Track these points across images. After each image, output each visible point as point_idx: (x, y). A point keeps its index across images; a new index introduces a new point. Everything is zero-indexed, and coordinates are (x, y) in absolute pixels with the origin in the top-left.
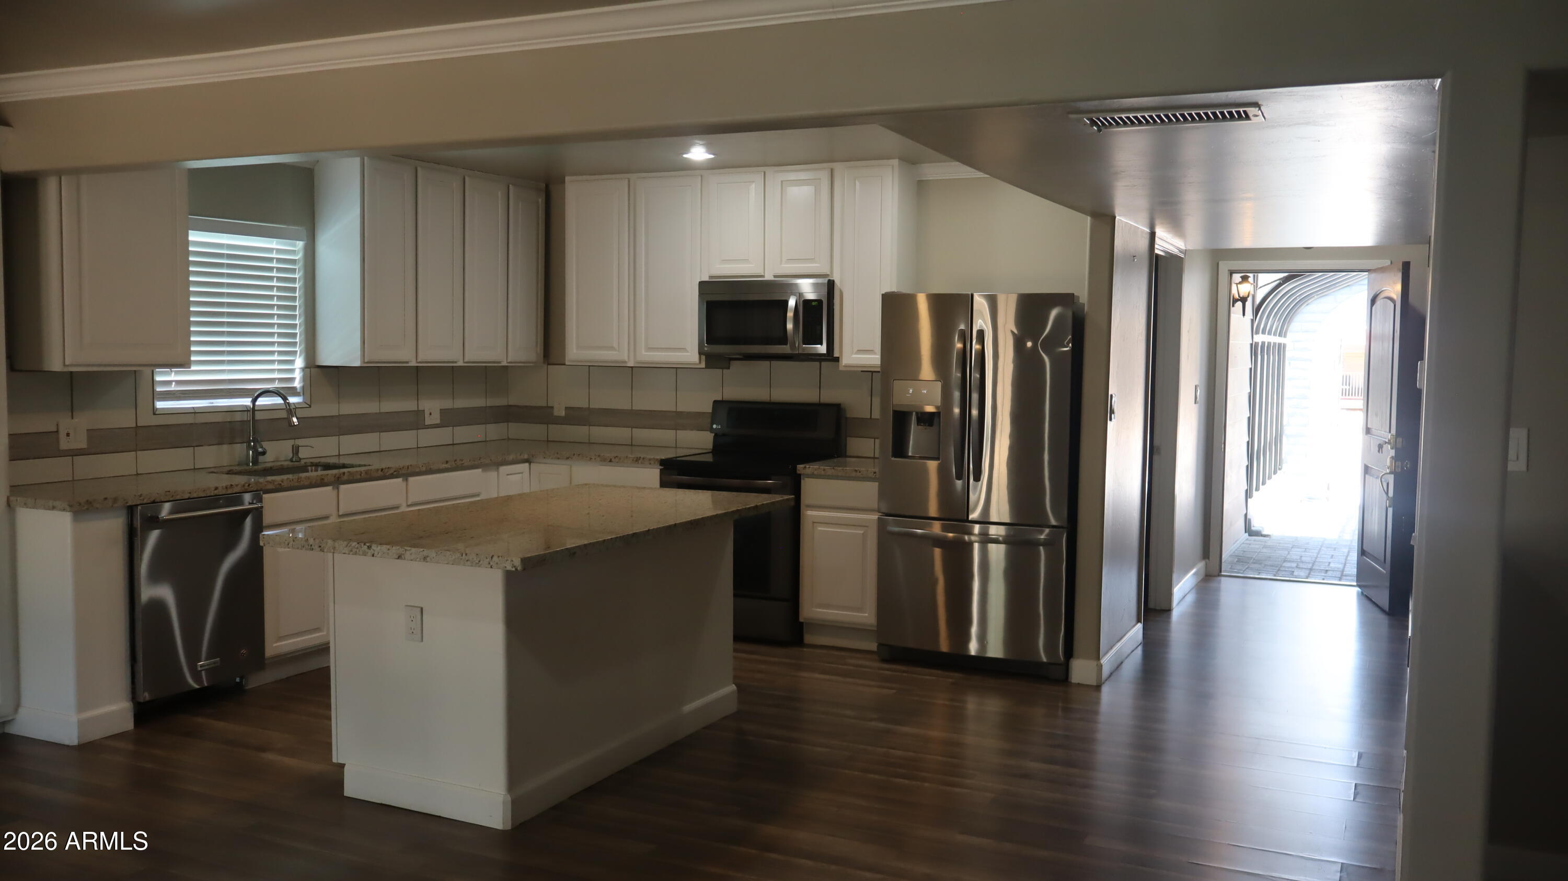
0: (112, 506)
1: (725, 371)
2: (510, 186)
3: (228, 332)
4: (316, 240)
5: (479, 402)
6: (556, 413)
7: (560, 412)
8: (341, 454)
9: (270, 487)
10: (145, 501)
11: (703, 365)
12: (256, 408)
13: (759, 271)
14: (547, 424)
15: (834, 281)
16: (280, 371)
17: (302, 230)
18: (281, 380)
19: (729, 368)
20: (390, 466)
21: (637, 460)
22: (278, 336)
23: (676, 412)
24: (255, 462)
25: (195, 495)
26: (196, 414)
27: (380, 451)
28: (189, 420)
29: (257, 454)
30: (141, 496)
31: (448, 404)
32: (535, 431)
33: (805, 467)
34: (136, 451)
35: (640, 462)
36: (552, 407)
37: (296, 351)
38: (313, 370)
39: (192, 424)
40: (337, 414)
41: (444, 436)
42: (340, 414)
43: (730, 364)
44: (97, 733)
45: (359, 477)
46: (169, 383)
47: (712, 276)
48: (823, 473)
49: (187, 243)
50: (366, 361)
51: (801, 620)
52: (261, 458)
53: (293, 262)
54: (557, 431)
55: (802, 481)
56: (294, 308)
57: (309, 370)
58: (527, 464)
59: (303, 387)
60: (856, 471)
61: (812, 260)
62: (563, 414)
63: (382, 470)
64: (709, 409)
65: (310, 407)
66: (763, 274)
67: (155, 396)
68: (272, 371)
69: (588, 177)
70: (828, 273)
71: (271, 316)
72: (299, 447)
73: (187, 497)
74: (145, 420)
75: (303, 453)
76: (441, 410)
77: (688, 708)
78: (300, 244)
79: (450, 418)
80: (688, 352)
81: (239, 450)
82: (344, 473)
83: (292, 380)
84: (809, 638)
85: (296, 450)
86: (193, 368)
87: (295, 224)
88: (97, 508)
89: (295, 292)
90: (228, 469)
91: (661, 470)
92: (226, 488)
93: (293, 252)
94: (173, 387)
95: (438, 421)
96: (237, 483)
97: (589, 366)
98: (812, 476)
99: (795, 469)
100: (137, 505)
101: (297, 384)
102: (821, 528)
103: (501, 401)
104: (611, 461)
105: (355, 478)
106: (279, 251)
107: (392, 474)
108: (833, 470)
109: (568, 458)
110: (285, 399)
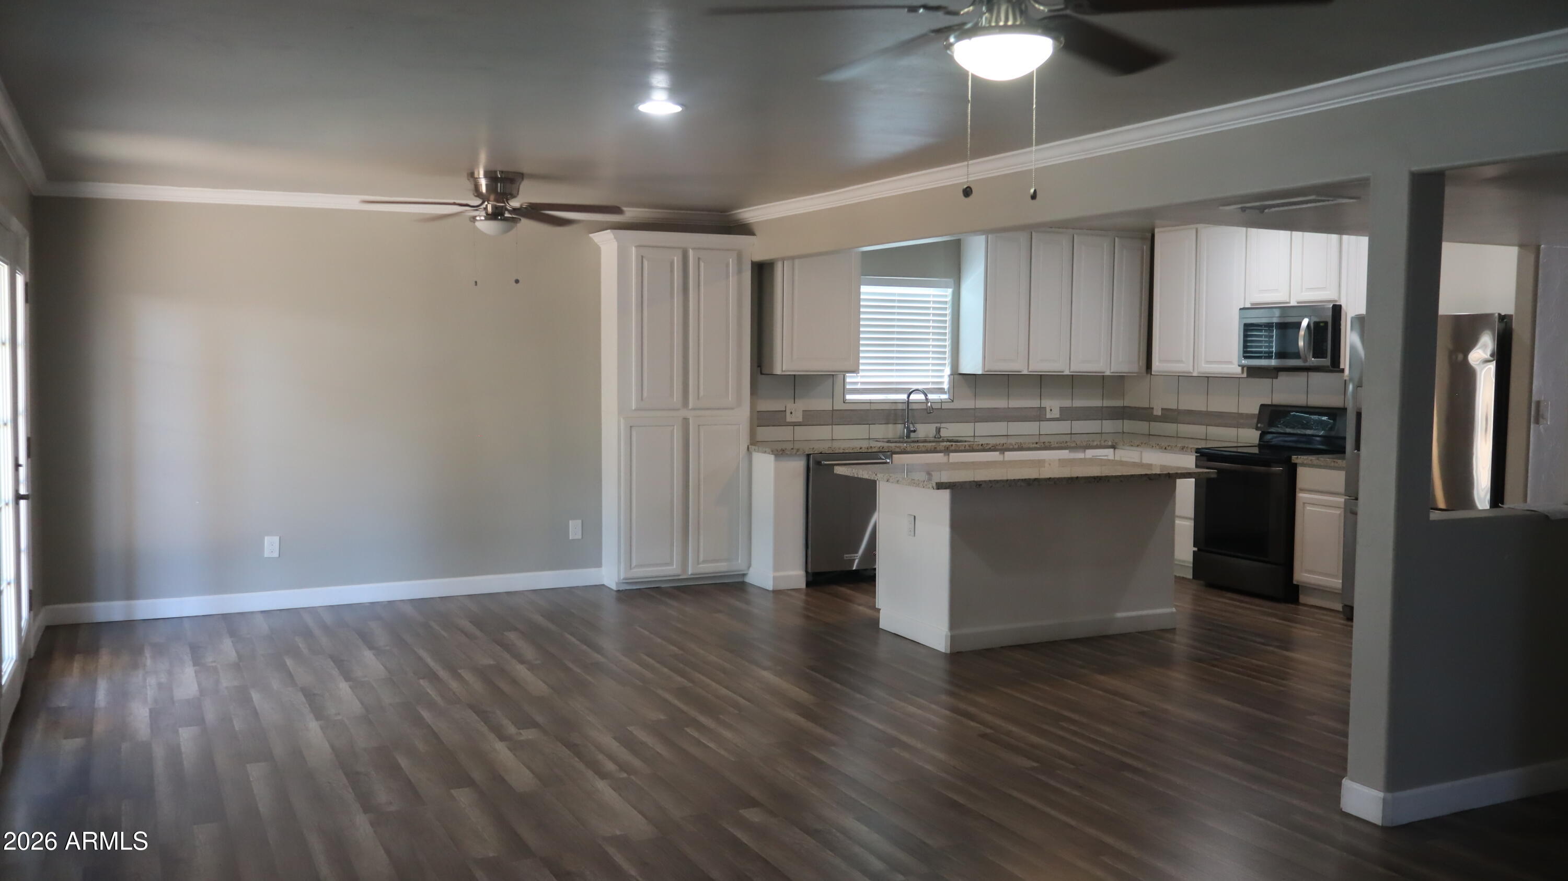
0: (796, 453)
1: (1274, 380)
2: (1116, 238)
3: (896, 351)
4: (961, 286)
5: (1096, 403)
6: (1155, 413)
7: (1158, 412)
8: (976, 435)
9: (898, 450)
10: (816, 452)
11: (1245, 375)
12: (910, 401)
13: (1285, 299)
14: (1150, 421)
15: (1340, 306)
16: (933, 376)
17: (950, 281)
18: (933, 383)
19: (1277, 378)
20: (988, 442)
21: (1183, 448)
22: (932, 353)
23: (1238, 413)
24: (908, 436)
25: (847, 451)
26: (872, 404)
27: (1007, 436)
28: (867, 407)
29: (909, 432)
30: (813, 449)
31: (1067, 403)
32: (1141, 426)
33: (1298, 458)
34: (832, 425)
35: (1185, 450)
36: (1153, 408)
37: (946, 364)
38: (956, 376)
39: (868, 410)
40: (974, 407)
41: (1064, 427)
42: (977, 407)
43: (1277, 374)
44: (783, 586)
45: (963, 448)
46: (856, 383)
47: (1253, 304)
48: (1310, 462)
49: (859, 293)
50: (986, 370)
51: (1295, 582)
52: (912, 435)
53: (946, 303)
54: (1157, 427)
55: (1298, 470)
56: (945, 334)
57: (953, 376)
58: (1112, 450)
59: (949, 388)
60: (1334, 462)
61: (1324, 289)
62: (1159, 413)
63: (982, 445)
64: (1256, 411)
65: (953, 401)
66: (1288, 301)
67: (844, 391)
68: (928, 376)
69: (1170, 228)
70: (1336, 299)
71: (928, 340)
72: (940, 428)
73: (841, 452)
74: (839, 406)
75: (944, 433)
76: (1060, 408)
77: (1119, 615)
78: (949, 291)
79: (1067, 414)
80: (1234, 365)
81: (899, 429)
82: (952, 445)
83: (941, 383)
84: (1303, 599)
85: (938, 430)
86: (861, 374)
87: (945, 277)
88: (787, 454)
89: (946, 323)
90: (887, 440)
91: (1196, 456)
92: (868, 449)
93: (946, 296)
94: (859, 386)
95: (1058, 416)
96: (874, 446)
97: (1179, 376)
98: (1304, 465)
99: (1290, 458)
100: (811, 454)
101: (946, 386)
102: (1308, 508)
103: (1118, 403)
104: (1165, 449)
105: (960, 449)
106: (934, 296)
107: (990, 448)
108: (1317, 461)
109: (1138, 446)
110: (926, 395)
